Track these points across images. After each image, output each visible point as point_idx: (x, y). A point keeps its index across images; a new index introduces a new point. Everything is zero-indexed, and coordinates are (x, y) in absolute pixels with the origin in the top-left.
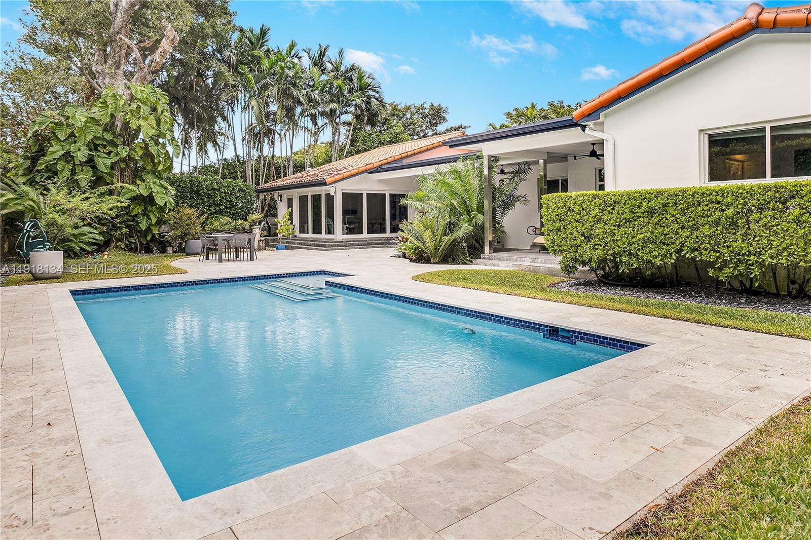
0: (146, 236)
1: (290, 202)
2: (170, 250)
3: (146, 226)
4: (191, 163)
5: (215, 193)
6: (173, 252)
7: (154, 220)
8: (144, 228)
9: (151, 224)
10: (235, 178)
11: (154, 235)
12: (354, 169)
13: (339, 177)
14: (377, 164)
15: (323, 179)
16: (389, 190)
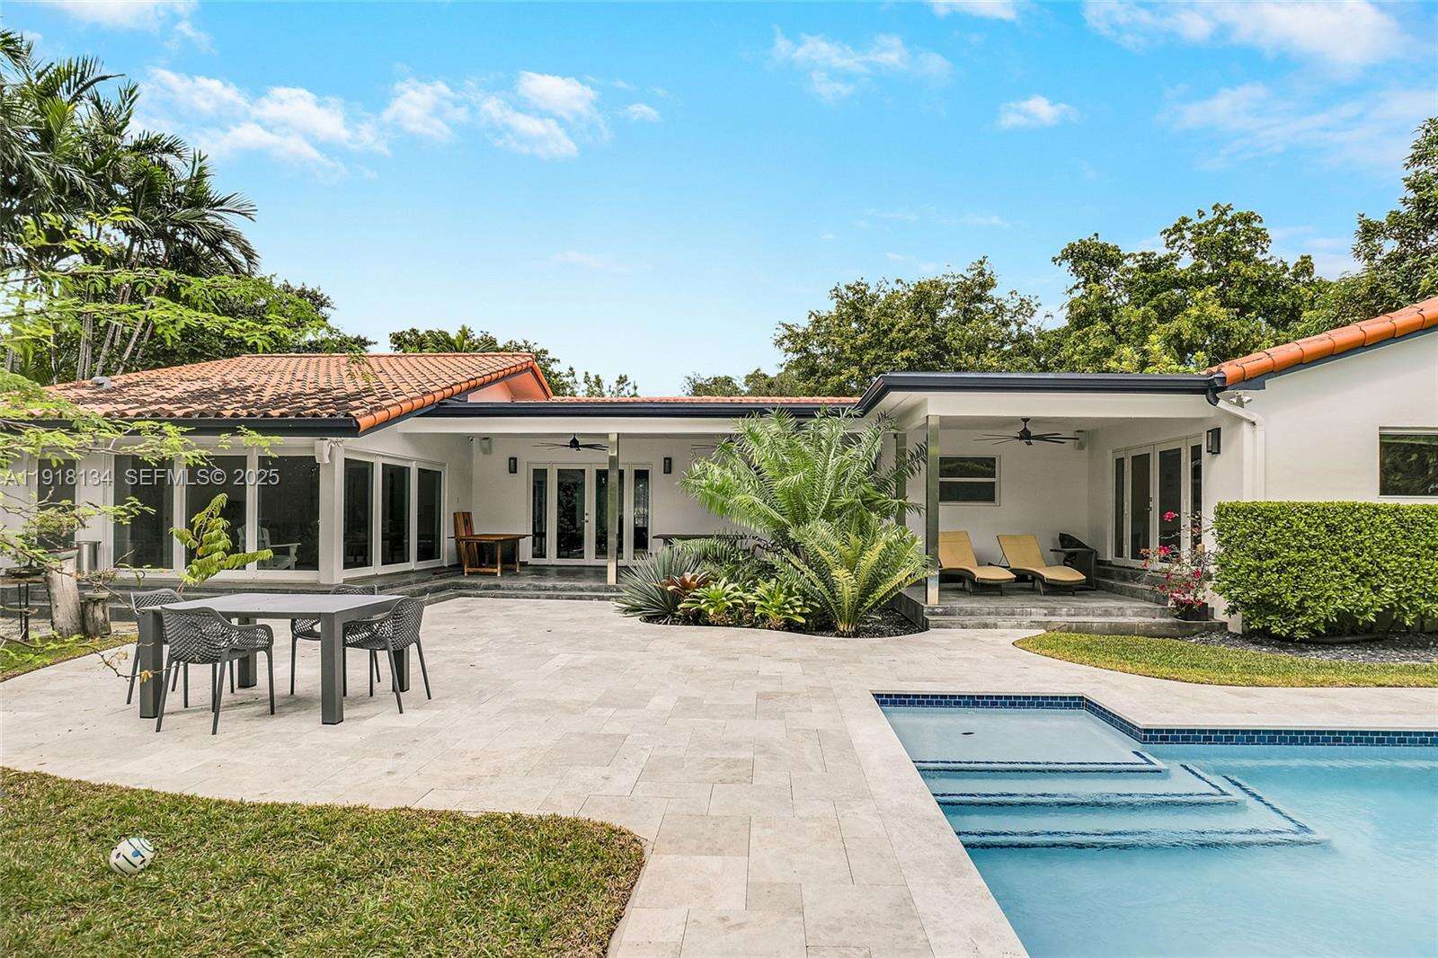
12: (404, 401)
13: (381, 415)
14: (439, 396)
15: (347, 415)
16: (418, 461)
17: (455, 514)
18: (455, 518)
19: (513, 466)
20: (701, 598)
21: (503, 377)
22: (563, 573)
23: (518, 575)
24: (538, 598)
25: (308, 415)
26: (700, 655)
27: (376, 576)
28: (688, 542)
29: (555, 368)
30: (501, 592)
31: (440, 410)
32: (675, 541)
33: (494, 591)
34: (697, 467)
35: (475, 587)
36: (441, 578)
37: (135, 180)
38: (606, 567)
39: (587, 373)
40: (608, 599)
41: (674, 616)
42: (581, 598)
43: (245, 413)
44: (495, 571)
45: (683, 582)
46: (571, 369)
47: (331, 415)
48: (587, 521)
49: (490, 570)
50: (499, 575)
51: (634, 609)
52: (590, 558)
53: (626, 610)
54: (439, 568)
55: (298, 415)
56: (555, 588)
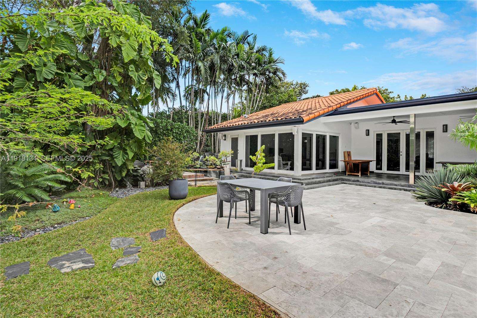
0: (121, 172)
1: (235, 142)
2: (142, 184)
3: (122, 161)
4: (149, 110)
5: (169, 133)
6: (146, 187)
7: (131, 155)
8: (119, 164)
9: (128, 159)
10: (182, 122)
11: (128, 171)
12: (321, 110)
13: (312, 116)
14: (335, 107)
15: (300, 117)
16: (329, 132)
17: (344, 152)
18: (344, 154)
19: (368, 133)
20: (465, 197)
21: (363, 98)
22: (390, 177)
23: (368, 177)
24: (375, 187)
25: (288, 118)
26: (463, 233)
27: (314, 174)
28: (457, 166)
29: (391, 95)
30: (359, 183)
31: (336, 113)
32: (448, 165)
33: (357, 183)
34: (462, 126)
35: (349, 180)
36: (337, 176)
37: (256, 60)
38: (409, 175)
39: (406, 96)
40: (409, 191)
41: (447, 204)
42: (395, 189)
43: (272, 119)
44: (358, 174)
45: (453, 187)
46: (398, 95)
47: (295, 117)
48: (401, 155)
49: (356, 174)
50: (360, 176)
51: (423, 198)
52: (403, 170)
53: (418, 198)
54: (337, 172)
55: (286, 118)
56: (383, 184)
